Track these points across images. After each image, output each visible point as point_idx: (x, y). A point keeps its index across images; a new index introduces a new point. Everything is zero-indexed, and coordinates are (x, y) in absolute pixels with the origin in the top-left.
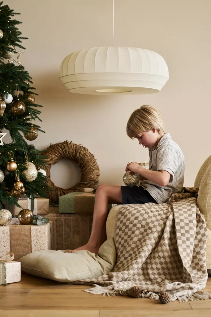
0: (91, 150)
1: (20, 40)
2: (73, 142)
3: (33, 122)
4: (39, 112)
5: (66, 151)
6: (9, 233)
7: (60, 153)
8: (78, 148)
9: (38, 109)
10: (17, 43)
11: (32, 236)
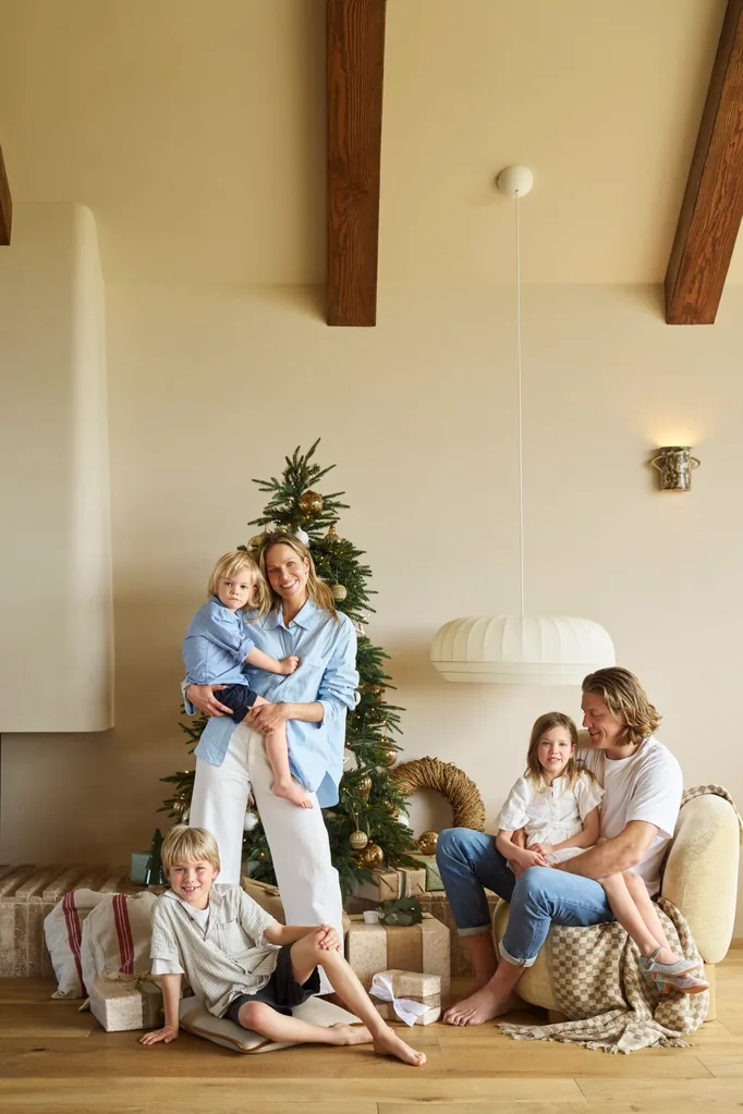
0: (471, 775)
1: (368, 595)
2: (439, 759)
3: (383, 731)
4: (397, 719)
5: (428, 776)
6: (385, 942)
7: (418, 780)
8: (448, 769)
9: (396, 712)
10: (363, 601)
11: (424, 942)
